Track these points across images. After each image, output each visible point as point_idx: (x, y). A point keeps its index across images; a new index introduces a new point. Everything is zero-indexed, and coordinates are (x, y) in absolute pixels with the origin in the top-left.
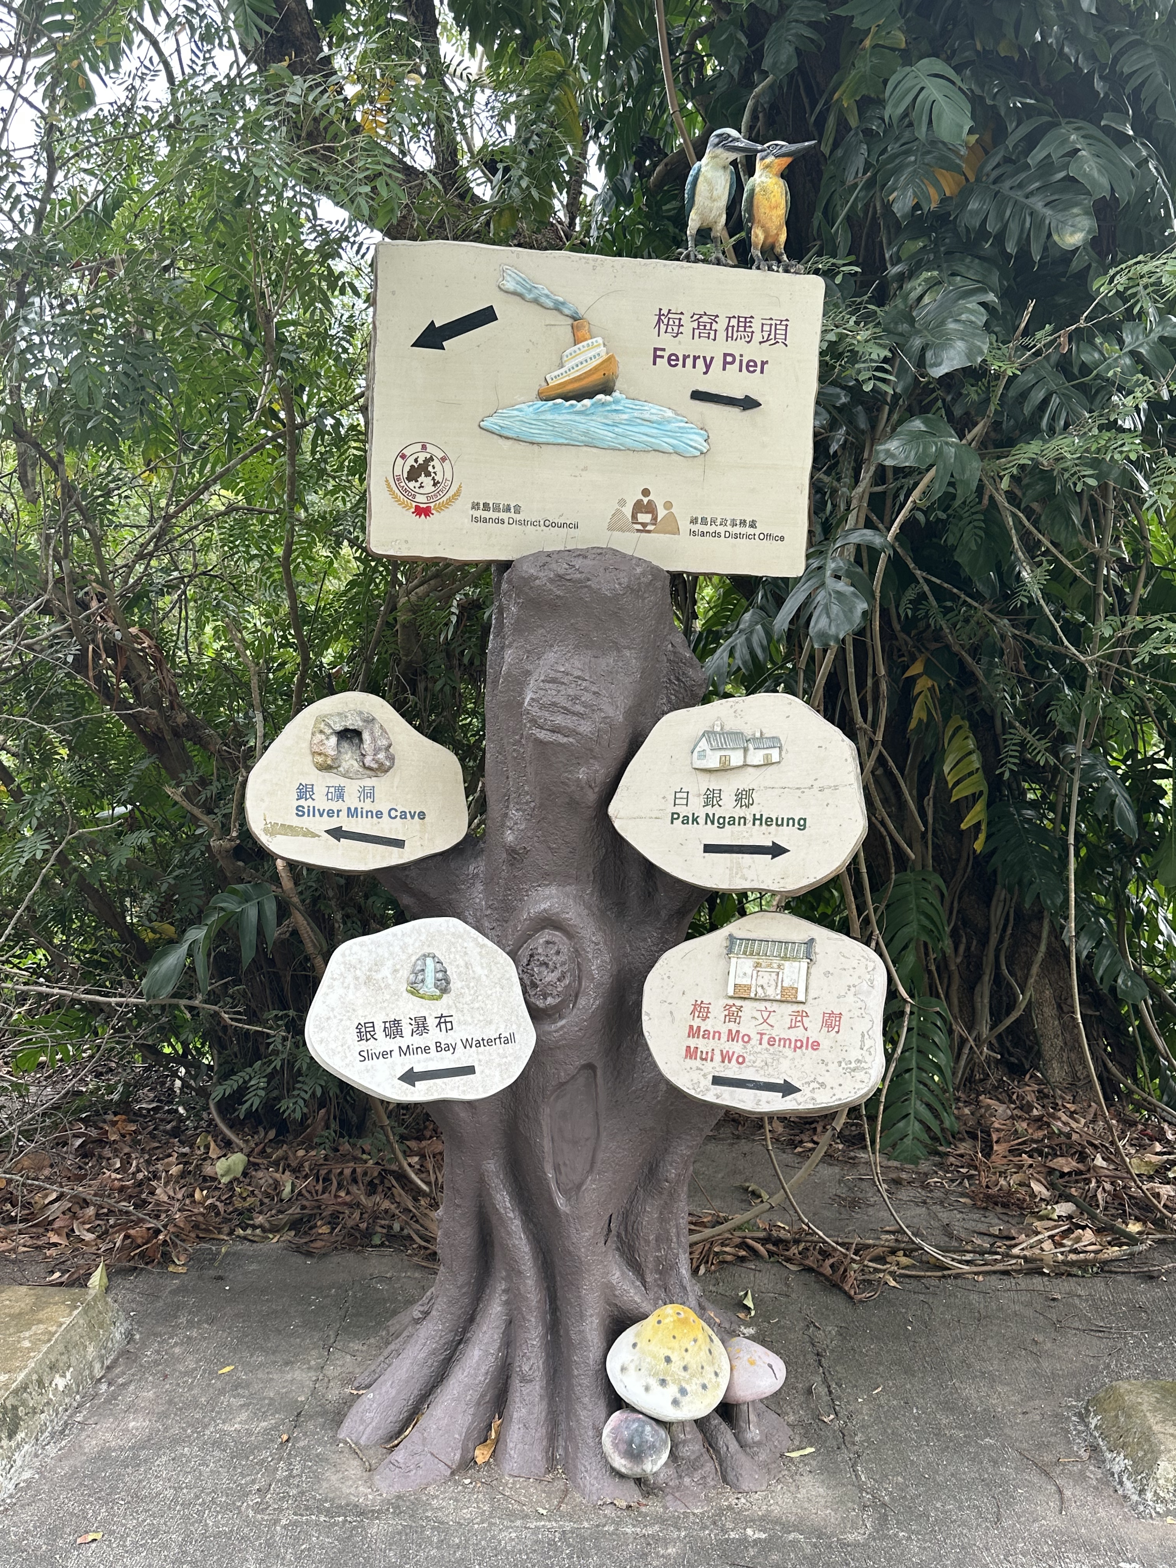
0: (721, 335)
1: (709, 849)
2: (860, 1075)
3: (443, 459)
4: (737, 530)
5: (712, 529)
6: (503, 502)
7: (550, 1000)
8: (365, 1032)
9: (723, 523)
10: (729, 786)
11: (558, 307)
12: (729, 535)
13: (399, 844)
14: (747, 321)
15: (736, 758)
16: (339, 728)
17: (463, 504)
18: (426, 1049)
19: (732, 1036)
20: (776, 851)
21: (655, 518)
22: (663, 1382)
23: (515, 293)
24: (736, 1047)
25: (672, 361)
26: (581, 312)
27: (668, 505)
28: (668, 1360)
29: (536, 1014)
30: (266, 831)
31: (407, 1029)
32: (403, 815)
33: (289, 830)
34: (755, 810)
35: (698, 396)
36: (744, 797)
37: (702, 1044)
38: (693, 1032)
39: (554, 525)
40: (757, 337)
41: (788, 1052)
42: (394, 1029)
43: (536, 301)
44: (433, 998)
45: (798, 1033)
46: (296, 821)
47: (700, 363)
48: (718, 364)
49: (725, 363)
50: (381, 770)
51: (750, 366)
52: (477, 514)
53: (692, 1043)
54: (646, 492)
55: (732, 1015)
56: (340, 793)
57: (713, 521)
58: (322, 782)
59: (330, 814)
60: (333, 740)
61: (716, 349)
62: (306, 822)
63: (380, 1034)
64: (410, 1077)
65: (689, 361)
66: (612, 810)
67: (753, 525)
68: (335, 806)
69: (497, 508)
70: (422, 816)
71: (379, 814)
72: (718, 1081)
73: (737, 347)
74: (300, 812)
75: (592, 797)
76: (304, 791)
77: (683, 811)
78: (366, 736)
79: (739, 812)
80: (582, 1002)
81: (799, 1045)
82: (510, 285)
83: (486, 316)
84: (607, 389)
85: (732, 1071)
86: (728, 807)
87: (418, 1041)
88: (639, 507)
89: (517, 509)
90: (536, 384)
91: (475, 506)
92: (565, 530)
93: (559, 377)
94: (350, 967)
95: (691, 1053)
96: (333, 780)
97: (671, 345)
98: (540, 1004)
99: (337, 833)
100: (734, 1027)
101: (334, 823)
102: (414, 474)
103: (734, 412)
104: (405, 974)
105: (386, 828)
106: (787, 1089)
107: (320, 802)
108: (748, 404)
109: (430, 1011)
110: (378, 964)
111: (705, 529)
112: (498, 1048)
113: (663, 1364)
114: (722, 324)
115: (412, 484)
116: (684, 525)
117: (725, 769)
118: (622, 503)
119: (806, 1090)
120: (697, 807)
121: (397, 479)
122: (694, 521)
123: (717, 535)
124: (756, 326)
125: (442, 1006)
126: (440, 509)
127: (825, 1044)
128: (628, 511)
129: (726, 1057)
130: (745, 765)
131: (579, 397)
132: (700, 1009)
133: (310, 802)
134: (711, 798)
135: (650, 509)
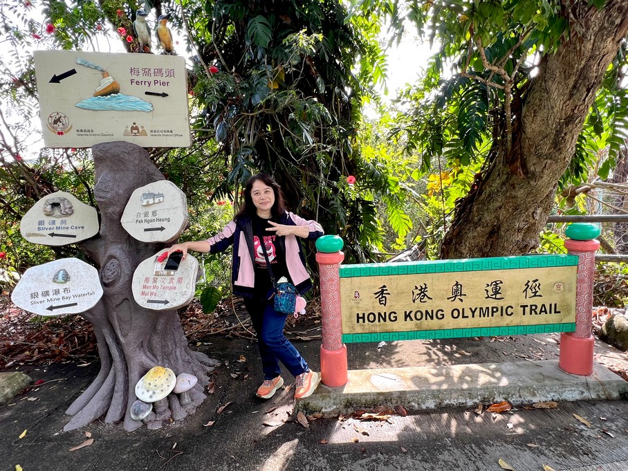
0: (153, 75)
1: (146, 230)
2: (185, 296)
3: (65, 117)
4: (166, 133)
5: (158, 134)
6: (87, 129)
7: (110, 281)
8: (34, 295)
9: (161, 131)
10: (150, 210)
11: (96, 68)
12: (163, 135)
13: (75, 236)
14: (160, 70)
15: (151, 201)
16: (51, 203)
17: (73, 131)
18: (58, 299)
19: (154, 287)
20: (162, 229)
21: (138, 131)
22: (148, 391)
23: (81, 64)
24: (155, 291)
25: (137, 83)
26: (105, 69)
27: (142, 127)
28: (150, 384)
29: (104, 285)
30: (26, 235)
31: (51, 293)
32: (76, 228)
33: (36, 235)
34: (157, 217)
35: (147, 93)
36: (154, 213)
37: (146, 290)
38: (145, 287)
39: (105, 135)
40: (165, 75)
41: (168, 291)
42: (46, 293)
43: (88, 66)
44: (62, 283)
45: (171, 285)
46: (37, 232)
47: (147, 83)
48: (152, 83)
49: (155, 83)
50: (67, 215)
51: (164, 84)
52: (79, 133)
53: (144, 290)
54: (134, 124)
55: (155, 281)
56: (54, 222)
57: (158, 131)
58: (47, 220)
59: (50, 229)
60: (50, 207)
61: (152, 79)
62: (41, 232)
63: (40, 296)
64: (51, 308)
65: (143, 83)
66: (121, 221)
67: (171, 132)
68: (52, 226)
69: (85, 131)
70: (83, 227)
71: (68, 228)
72: (149, 301)
73: (158, 78)
74: (39, 229)
75: (116, 217)
76: (41, 223)
77: (139, 219)
78: (61, 205)
79: (153, 218)
80: (122, 280)
81: (171, 288)
82: (79, 62)
83: (73, 72)
84: (116, 92)
85: (153, 298)
86: (150, 217)
87: (55, 297)
88: (133, 128)
89: (92, 131)
90: (93, 92)
91: (78, 131)
92: (109, 137)
93: (99, 89)
94: (30, 276)
95: (143, 293)
96: (51, 219)
97: (136, 78)
98: (107, 282)
99: (52, 235)
100: (155, 284)
101: (51, 232)
102: (55, 122)
103: (160, 97)
104: (53, 276)
105: (70, 232)
106: (166, 302)
107: (47, 225)
108: (164, 95)
109: (61, 287)
110: (42, 274)
111: (156, 134)
112: (88, 296)
113: (148, 386)
114: (152, 71)
115: (55, 125)
116: (149, 133)
117: (148, 205)
118: (127, 127)
119: (171, 302)
120: (142, 218)
121: (50, 124)
122: (151, 131)
123: (160, 135)
124: (164, 71)
125: (66, 285)
126: (66, 132)
127: (177, 287)
128: (129, 129)
129: (152, 294)
130: (154, 203)
131: (106, 95)
132: (147, 280)
133: (43, 226)
134: (146, 214)
135: (137, 128)
